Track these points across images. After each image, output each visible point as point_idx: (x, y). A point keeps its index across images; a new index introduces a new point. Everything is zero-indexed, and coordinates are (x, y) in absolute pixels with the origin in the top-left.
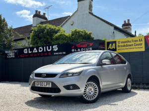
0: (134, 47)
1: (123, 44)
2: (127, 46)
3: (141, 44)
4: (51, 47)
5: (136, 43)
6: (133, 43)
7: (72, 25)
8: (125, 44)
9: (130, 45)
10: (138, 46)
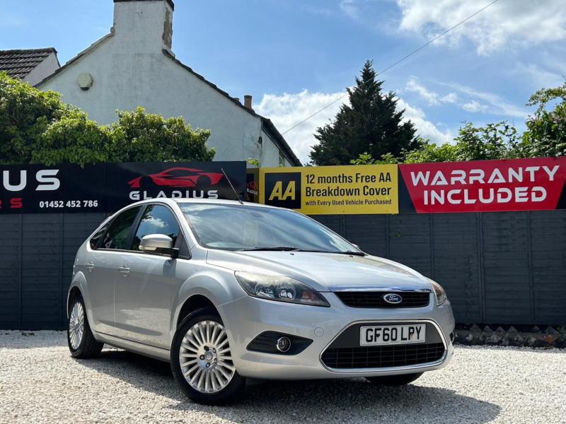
0: (362, 197)
1: (324, 186)
2: (339, 192)
3: (385, 191)
4: (24, 174)
5: (371, 185)
6: (360, 185)
7: (86, 89)
8: (333, 186)
9: (350, 192)
10: (375, 197)
